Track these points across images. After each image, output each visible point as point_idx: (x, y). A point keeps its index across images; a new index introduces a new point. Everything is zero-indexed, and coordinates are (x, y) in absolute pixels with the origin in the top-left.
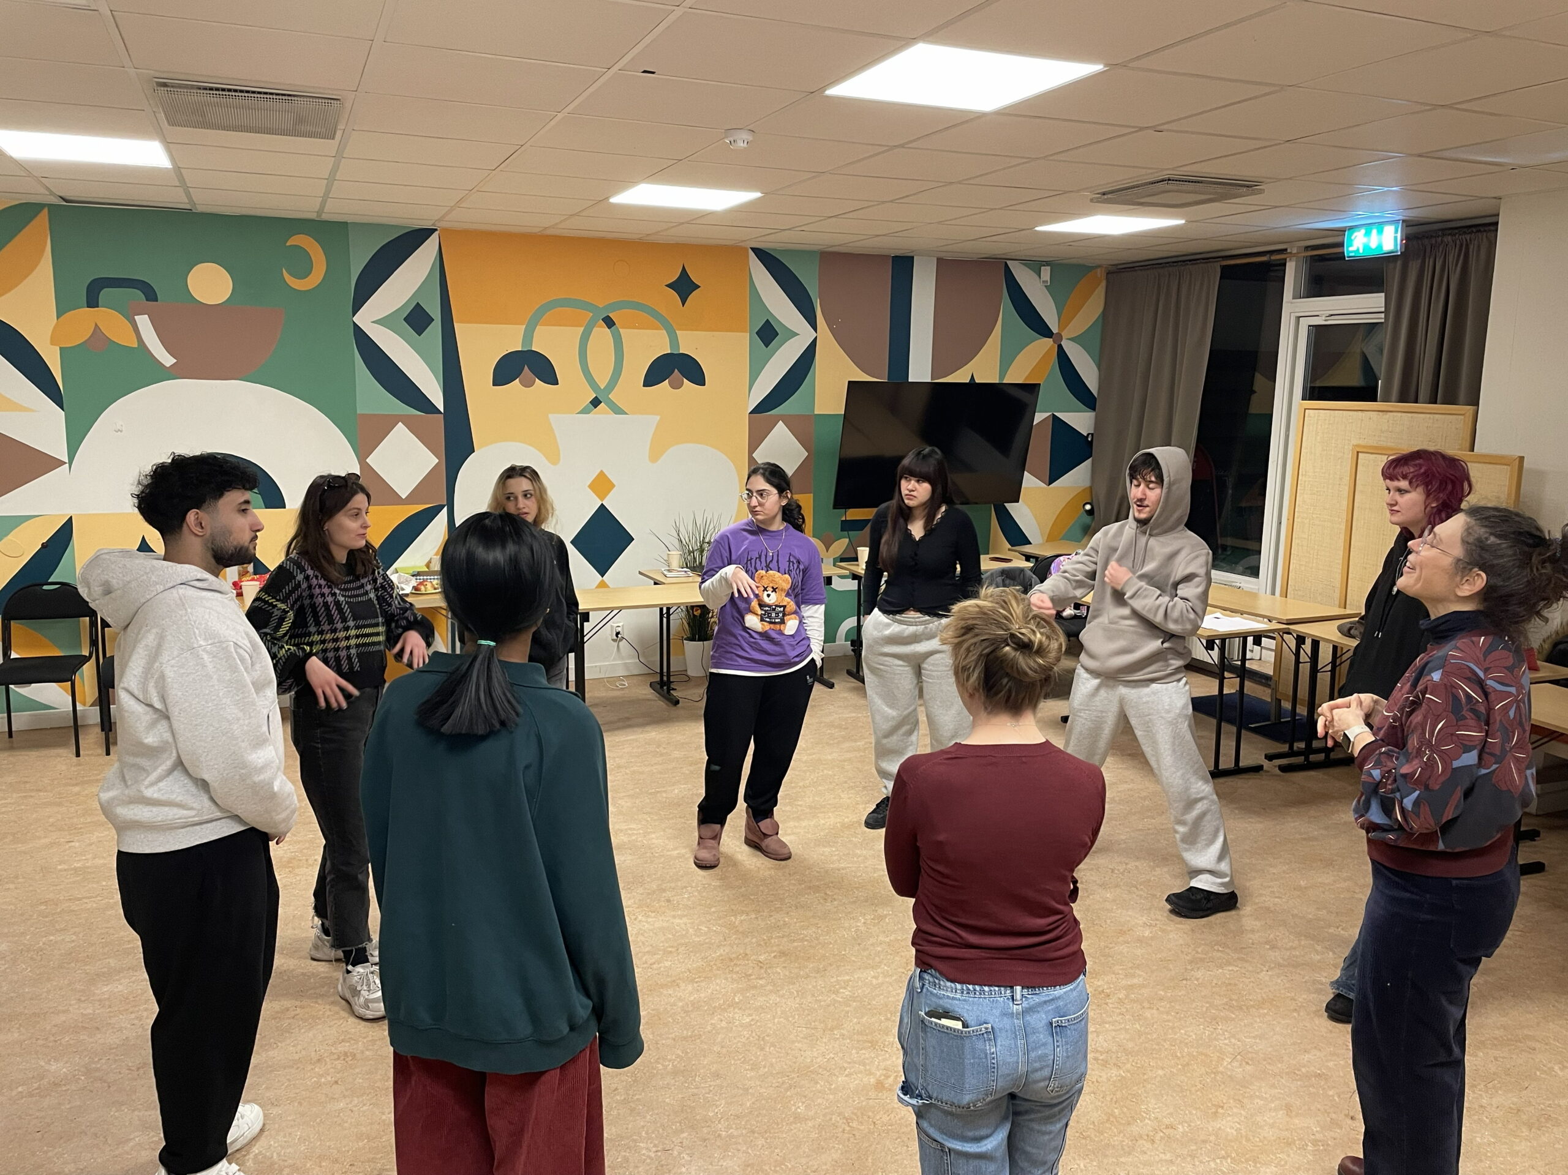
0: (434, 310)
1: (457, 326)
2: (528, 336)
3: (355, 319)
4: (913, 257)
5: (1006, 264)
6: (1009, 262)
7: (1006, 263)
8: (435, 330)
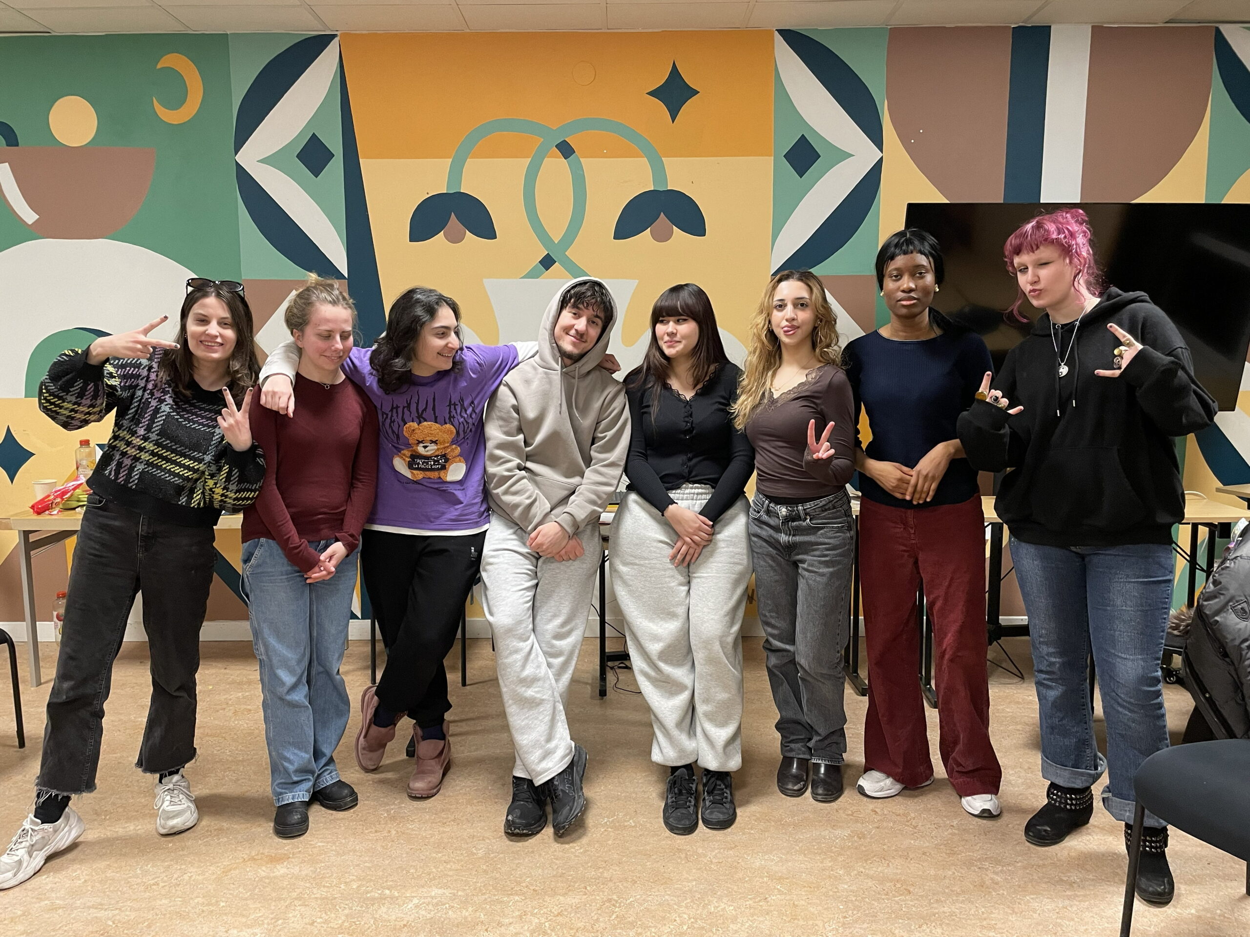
0: (334, 143)
1: (366, 165)
2: (456, 172)
3: (239, 158)
4: (1050, 27)
5: (1218, 32)
6: (1223, 28)
7: (1218, 30)
8: (336, 168)
